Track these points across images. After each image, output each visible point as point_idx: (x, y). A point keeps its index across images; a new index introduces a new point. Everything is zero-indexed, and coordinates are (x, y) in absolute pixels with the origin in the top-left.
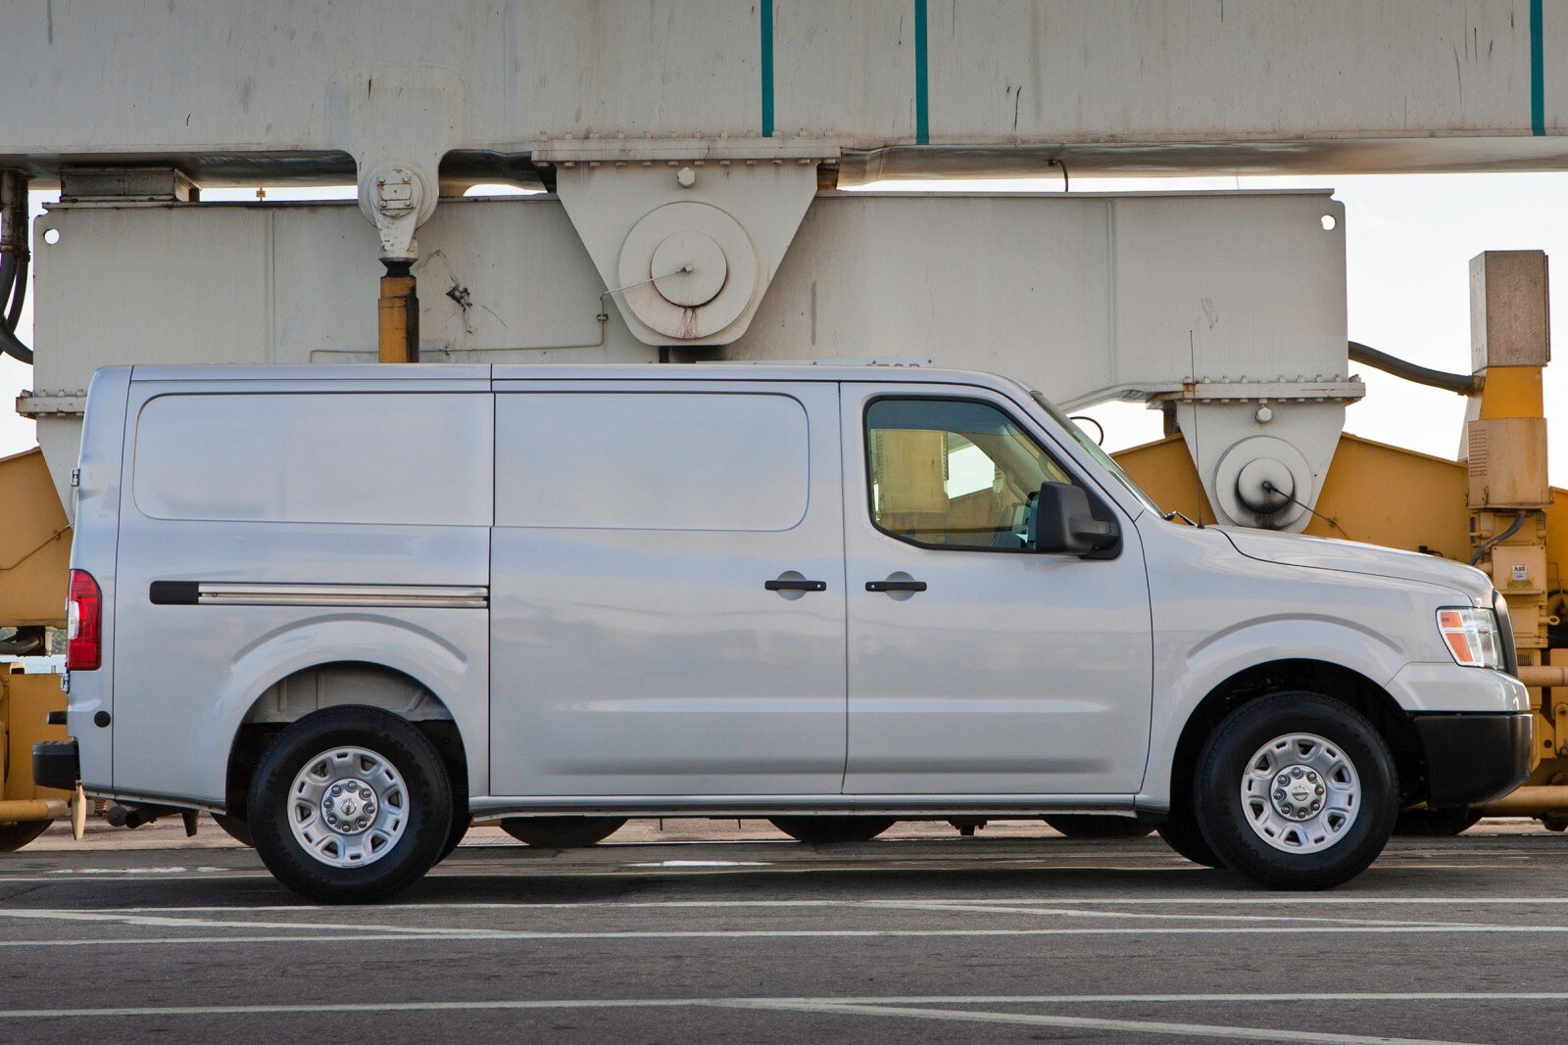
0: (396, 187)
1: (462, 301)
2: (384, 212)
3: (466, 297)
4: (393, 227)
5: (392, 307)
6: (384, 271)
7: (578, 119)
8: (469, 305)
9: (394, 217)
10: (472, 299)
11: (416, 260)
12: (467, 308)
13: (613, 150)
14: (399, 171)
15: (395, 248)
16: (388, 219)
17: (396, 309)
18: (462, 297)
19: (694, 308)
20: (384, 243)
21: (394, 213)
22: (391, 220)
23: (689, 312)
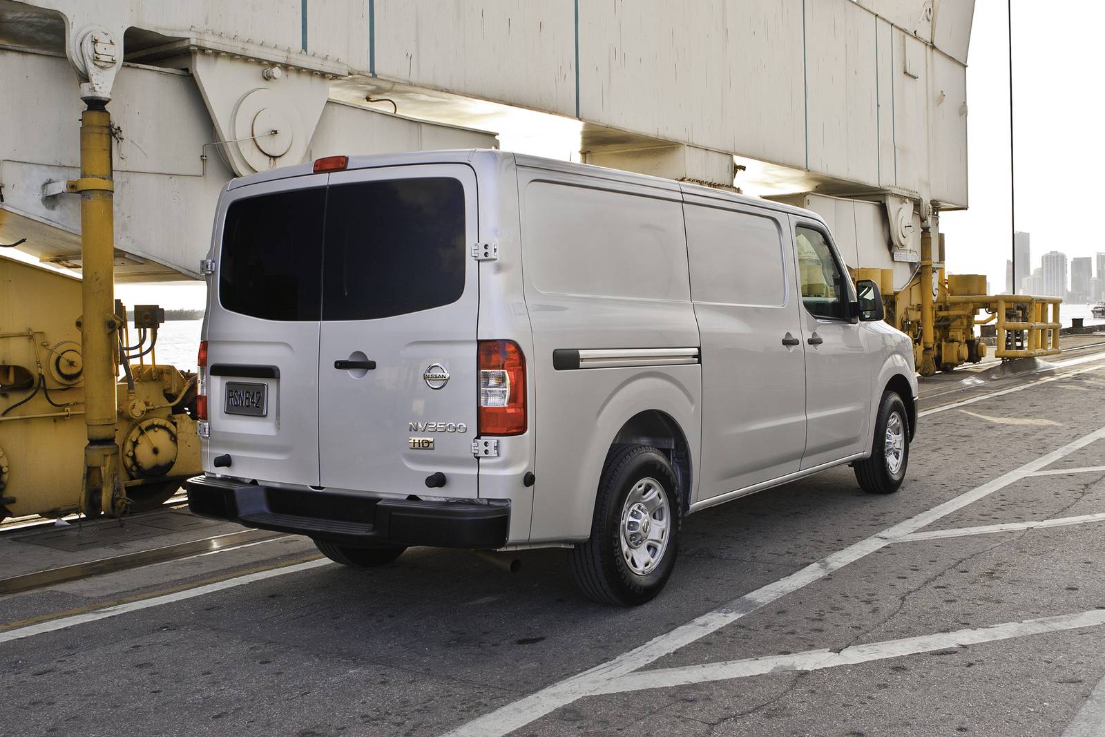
0: (105, 46)
1: (117, 136)
2: (96, 62)
3: (119, 133)
4: (101, 74)
5: (101, 134)
6: (85, 106)
7: (206, 23)
8: (122, 139)
9: (102, 67)
10: (123, 135)
11: (110, 100)
12: (120, 141)
13: (237, 48)
14: (106, 34)
15: (102, 90)
16: (98, 68)
17: (104, 135)
18: (116, 133)
19: (275, 157)
20: (95, 86)
21: (103, 64)
22: (100, 70)
23: (272, 160)
